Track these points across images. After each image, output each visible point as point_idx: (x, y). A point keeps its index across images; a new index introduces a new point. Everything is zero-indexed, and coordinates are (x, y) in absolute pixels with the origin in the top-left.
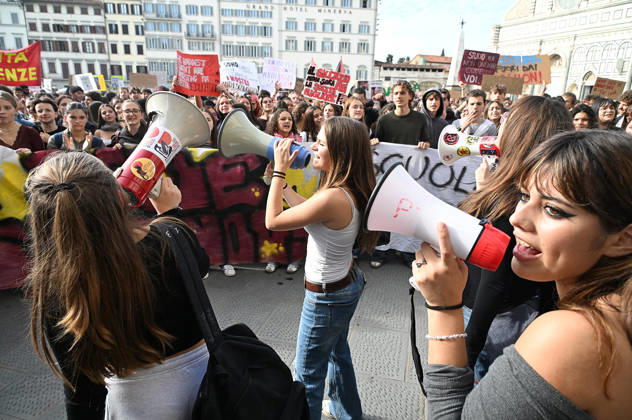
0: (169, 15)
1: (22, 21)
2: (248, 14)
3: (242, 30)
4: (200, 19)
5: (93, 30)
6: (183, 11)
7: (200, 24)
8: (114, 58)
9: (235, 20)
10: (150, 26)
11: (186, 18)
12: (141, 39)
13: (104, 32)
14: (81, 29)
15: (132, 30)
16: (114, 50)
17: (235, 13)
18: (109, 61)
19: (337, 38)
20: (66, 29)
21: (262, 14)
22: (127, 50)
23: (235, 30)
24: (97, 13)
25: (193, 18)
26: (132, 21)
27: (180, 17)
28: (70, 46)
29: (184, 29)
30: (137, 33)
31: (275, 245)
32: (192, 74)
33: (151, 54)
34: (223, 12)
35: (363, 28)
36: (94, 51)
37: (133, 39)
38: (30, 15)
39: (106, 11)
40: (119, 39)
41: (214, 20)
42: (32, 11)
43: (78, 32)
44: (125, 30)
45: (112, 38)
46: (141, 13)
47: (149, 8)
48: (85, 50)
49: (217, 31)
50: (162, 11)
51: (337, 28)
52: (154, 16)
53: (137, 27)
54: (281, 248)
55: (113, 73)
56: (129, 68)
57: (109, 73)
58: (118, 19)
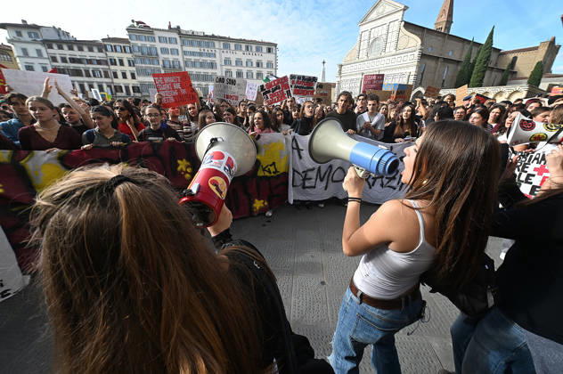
0: (150, 54)
1: (45, 55)
2: (200, 54)
3: (198, 65)
4: (171, 57)
5: (99, 62)
6: (159, 52)
7: (171, 60)
8: (115, 80)
9: (193, 58)
10: (138, 60)
11: (162, 56)
12: (133, 69)
13: (107, 64)
14: (90, 62)
15: (126, 62)
16: (116, 76)
17: (193, 54)
18: (113, 83)
19: (255, 70)
20: (79, 61)
21: (209, 55)
22: (124, 76)
23: (194, 64)
24: (100, 51)
25: (166, 56)
26: (126, 57)
27: (157, 55)
28: (84, 72)
29: (161, 63)
30: (130, 65)
31: (262, 201)
32: (173, 89)
33: (140, 79)
34: (185, 53)
35: (269, 65)
36: (101, 76)
37: (128, 69)
38: (50, 51)
39: (106, 50)
40: (118, 68)
41: (180, 58)
42: (52, 48)
43: (88, 63)
44: (122, 63)
45: (113, 67)
46: (131, 52)
47: (136, 49)
48: (95, 76)
49: (182, 65)
50: (145, 51)
51: (255, 65)
52: (140, 54)
53: (129, 61)
54: (266, 203)
55: (116, 91)
56: (127, 88)
57: (114, 90)
58: (116, 56)
